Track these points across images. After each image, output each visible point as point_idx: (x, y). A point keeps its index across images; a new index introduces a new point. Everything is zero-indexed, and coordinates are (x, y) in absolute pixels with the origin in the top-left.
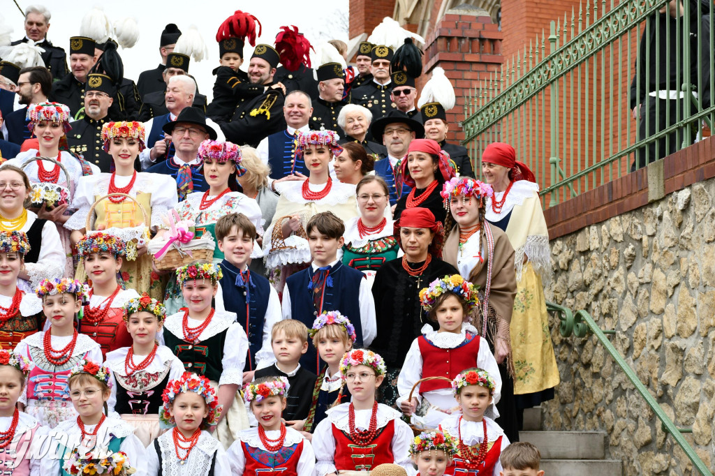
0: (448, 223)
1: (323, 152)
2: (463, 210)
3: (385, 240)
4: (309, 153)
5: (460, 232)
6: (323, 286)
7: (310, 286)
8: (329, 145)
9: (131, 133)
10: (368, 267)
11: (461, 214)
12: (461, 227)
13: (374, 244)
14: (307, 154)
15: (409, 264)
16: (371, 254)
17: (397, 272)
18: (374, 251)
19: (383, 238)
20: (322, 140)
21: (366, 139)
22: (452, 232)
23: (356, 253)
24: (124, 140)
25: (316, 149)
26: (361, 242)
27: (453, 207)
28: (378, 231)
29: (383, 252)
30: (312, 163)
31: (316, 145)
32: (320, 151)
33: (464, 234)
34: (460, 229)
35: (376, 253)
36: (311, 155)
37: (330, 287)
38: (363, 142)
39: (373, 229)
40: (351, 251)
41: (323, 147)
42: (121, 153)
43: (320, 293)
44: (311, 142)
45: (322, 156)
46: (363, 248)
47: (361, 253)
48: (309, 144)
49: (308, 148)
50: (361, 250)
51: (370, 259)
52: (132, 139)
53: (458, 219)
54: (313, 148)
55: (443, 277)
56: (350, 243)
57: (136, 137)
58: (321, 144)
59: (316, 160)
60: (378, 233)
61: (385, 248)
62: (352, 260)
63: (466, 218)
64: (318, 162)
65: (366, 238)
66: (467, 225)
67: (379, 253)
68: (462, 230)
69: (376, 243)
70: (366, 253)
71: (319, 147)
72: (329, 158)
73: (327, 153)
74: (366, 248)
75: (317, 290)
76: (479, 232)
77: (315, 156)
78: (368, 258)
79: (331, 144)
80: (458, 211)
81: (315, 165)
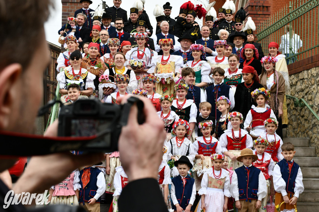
0: (263, 71)
1: (222, 47)
5: (267, 74)
6: (217, 91)
7: (213, 91)
8: (225, 45)
9: (168, 42)
10: (232, 84)
12: (267, 72)
13: (234, 77)
15: (246, 84)
16: (233, 80)
18: (234, 79)
19: (237, 75)
20: (222, 43)
22: (264, 74)
23: (228, 80)
24: (166, 45)
26: (229, 76)
27: (265, 66)
29: (237, 79)
31: (220, 45)
32: (221, 47)
33: (269, 74)
35: (235, 80)
36: (218, 48)
37: (219, 91)
39: (233, 72)
40: (226, 79)
42: (165, 49)
43: (217, 93)
45: (222, 49)
46: (230, 78)
48: (218, 44)
49: (217, 46)
50: (230, 79)
51: (233, 82)
52: (168, 44)
53: (267, 70)
54: (219, 46)
56: (226, 76)
57: (169, 43)
60: (235, 73)
62: (227, 82)
63: (269, 69)
64: (221, 50)
65: (232, 75)
66: (270, 72)
67: (236, 80)
71: (221, 46)
73: (224, 48)
74: (232, 78)
75: (215, 92)
80: (267, 67)
81: (220, 51)
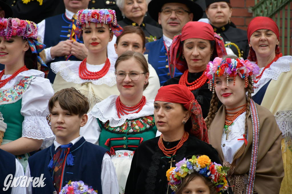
0: (214, 105)
2: (228, 91)
3: (144, 120)
4: (89, 32)
5: (226, 113)
6: (63, 164)
7: (50, 165)
8: (110, 24)
10: (125, 147)
11: (226, 95)
12: (227, 108)
13: (132, 124)
14: (86, 32)
15: (165, 143)
16: (129, 134)
17: (153, 152)
18: (131, 130)
19: (142, 118)
20: (102, 19)
21: (144, 22)
22: (217, 114)
25: (97, 28)
26: (118, 122)
27: (218, 88)
28: (137, 110)
29: (141, 132)
30: (91, 41)
31: (96, 23)
32: (101, 31)
33: (230, 115)
34: (226, 110)
35: (134, 133)
36: (91, 34)
37: (70, 166)
38: (141, 26)
39: (132, 109)
40: (107, 130)
41: (104, 26)
43: (60, 171)
44: (92, 20)
45: (102, 36)
46: (120, 127)
47: (118, 133)
48: (89, 22)
49: (87, 26)
50: (118, 129)
51: (127, 139)
53: (223, 100)
54: (93, 26)
55: (191, 158)
56: (108, 122)
58: (102, 23)
59: (96, 39)
60: (137, 112)
61: (143, 128)
62: (108, 139)
63: (231, 99)
64: (98, 41)
65: (125, 117)
66: (233, 107)
67: (137, 133)
68: (228, 111)
69: (134, 123)
70: (124, 133)
71: (99, 26)
72: (109, 38)
73: (107, 33)
74: (124, 128)
75: (56, 169)
76: (245, 113)
77: (94, 35)
78: (125, 138)
79: (112, 24)
80: (222, 93)
81: (95, 44)
